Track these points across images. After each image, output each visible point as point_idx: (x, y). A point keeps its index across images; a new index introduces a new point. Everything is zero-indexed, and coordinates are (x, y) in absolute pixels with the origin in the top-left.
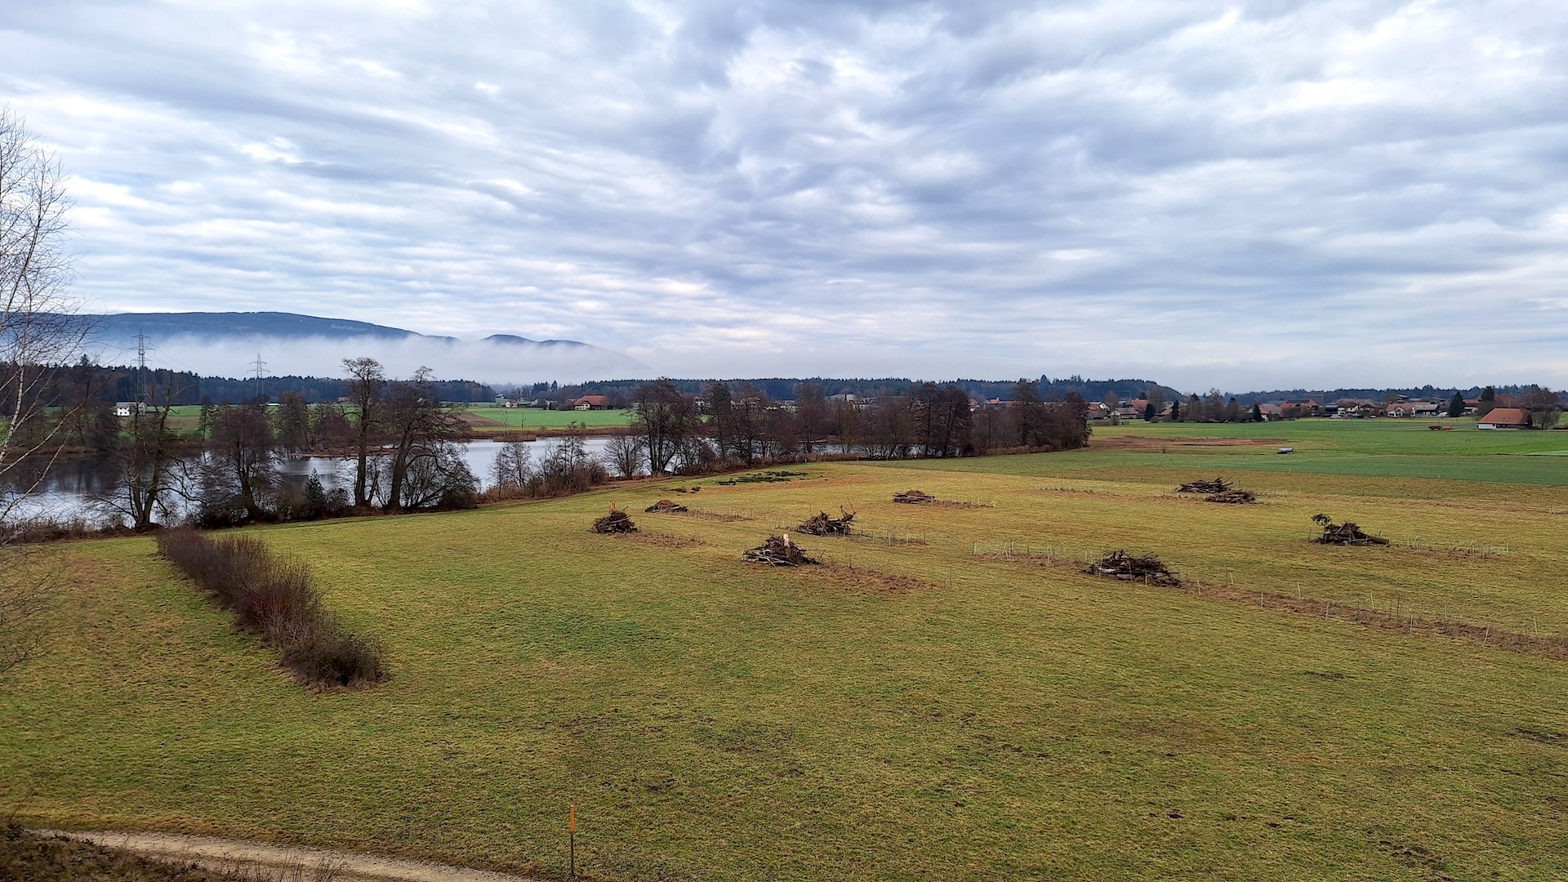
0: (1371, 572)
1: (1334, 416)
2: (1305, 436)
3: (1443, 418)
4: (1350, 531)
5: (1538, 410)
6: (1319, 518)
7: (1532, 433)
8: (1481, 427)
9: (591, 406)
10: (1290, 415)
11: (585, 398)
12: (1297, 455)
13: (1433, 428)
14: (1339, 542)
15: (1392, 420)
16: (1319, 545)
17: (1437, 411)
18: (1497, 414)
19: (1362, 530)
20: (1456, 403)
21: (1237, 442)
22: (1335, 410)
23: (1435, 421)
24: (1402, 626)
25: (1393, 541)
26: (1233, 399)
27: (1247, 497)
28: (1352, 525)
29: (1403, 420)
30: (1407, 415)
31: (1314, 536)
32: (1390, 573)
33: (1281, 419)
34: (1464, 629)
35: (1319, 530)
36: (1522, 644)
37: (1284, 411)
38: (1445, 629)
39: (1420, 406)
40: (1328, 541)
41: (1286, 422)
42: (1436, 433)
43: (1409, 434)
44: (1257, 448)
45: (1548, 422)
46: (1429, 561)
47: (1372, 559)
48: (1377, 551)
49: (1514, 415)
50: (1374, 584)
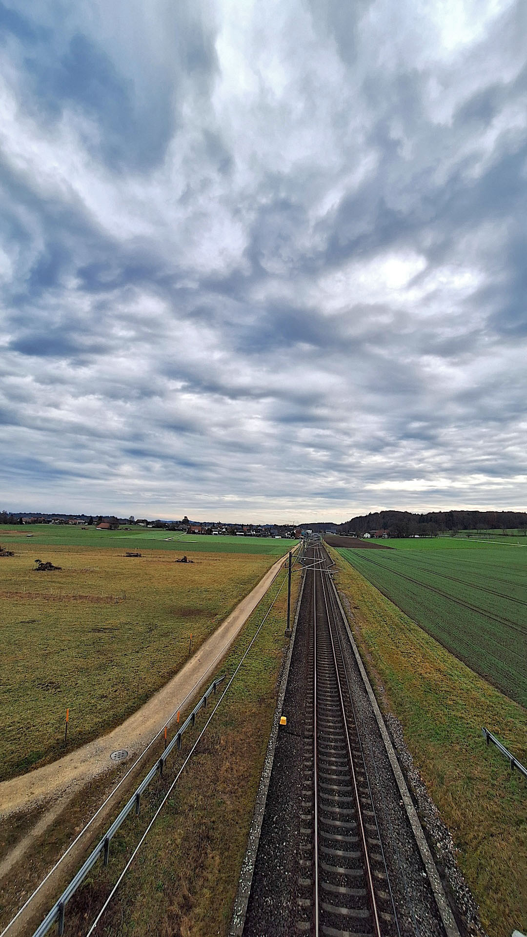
0: (53, 580)
1: (50, 523)
2: (38, 531)
3: (86, 526)
4: (48, 565)
5: (113, 524)
6: (37, 561)
7: (112, 531)
8: (97, 529)
10: (34, 522)
12: (34, 537)
13: (82, 529)
14: (44, 570)
15: (70, 525)
16: (36, 571)
17: (85, 523)
18: (102, 525)
19: (52, 565)
20: (91, 520)
21: (11, 532)
22: (51, 521)
23: (83, 527)
24: (60, 599)
25: (63, 568)
26: (12, 515)
27: (11, 554)
28: (49, 563)
29: (74, 526)
30: (75, 524)
31: (35, 568)
32: (60, 580)
33: (30, 524)
34: (81, 597)
35: (37, 565)
36: (98, 600)
37: (32, 521)
38: (75, 598)
39: (79, 521)
40: (40, 570)
41: (32, 525)
42: (84, 530)
43: (76, 530)
44: (19, 534)
45: (116, 528)
46: (74, 574)
47: (54, 575)
48: (57, 572)
49: (107, 525)
50: (54, 584)
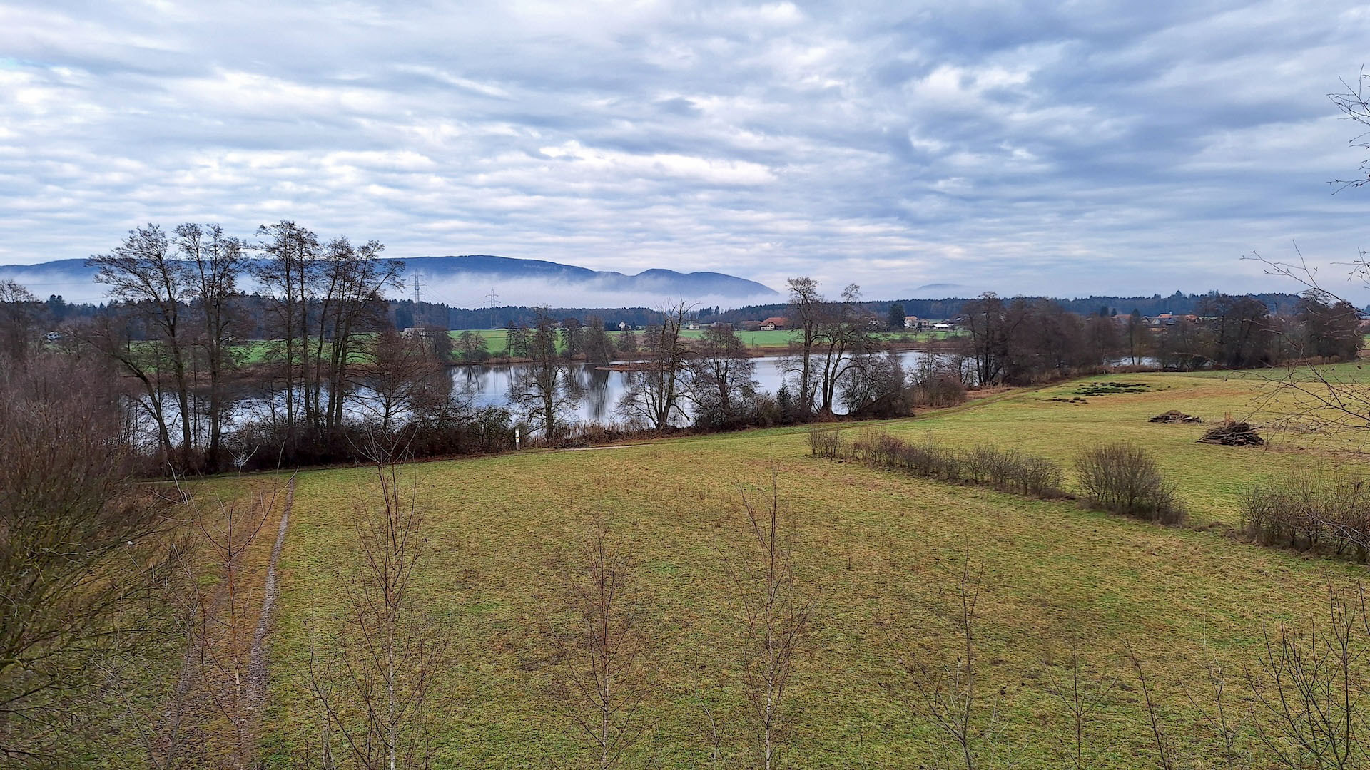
9: (775, 326)
11: (770, 319)
